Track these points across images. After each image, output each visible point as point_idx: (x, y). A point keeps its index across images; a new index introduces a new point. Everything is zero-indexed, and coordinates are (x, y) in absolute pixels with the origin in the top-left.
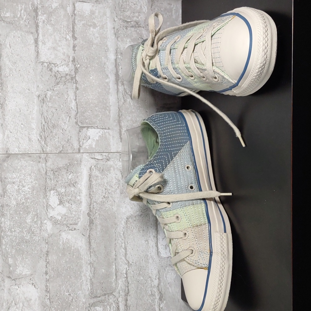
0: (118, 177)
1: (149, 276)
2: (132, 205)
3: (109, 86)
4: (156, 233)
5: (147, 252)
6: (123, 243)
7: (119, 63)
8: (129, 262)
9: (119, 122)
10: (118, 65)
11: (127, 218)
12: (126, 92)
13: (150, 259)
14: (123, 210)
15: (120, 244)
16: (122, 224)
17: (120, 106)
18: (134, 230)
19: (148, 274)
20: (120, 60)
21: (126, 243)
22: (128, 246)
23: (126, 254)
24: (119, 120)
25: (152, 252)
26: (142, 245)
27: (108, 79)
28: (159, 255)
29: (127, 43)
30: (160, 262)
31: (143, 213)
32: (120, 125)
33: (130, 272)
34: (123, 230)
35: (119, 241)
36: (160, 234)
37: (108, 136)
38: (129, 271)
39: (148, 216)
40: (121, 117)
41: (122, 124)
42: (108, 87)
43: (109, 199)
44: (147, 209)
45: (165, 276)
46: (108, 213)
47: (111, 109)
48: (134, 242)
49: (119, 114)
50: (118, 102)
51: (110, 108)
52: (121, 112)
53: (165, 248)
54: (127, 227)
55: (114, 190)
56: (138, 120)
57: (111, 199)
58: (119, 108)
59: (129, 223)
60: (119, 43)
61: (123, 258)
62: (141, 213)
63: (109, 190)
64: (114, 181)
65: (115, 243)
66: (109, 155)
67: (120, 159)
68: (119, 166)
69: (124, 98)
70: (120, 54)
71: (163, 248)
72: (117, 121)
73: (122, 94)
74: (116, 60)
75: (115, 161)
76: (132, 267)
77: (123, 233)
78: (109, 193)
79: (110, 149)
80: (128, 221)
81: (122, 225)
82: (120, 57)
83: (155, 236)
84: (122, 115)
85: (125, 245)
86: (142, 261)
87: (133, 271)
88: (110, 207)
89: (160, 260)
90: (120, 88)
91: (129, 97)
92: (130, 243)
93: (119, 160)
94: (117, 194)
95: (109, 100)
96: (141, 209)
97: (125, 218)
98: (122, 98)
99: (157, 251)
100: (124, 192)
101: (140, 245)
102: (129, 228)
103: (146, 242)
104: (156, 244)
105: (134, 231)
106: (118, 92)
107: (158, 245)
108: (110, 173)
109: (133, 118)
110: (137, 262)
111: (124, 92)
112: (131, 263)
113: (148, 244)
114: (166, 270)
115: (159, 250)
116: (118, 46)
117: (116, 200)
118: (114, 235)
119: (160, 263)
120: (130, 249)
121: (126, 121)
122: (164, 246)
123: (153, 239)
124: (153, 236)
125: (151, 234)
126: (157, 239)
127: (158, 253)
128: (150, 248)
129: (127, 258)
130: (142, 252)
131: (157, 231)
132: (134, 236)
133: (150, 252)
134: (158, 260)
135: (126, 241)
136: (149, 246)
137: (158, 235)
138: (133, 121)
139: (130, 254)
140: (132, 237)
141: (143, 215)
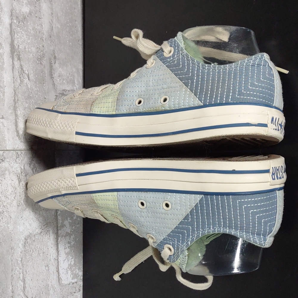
0: (14, 184)
2: (30, 221)
3: (4, 59)
4: (57, 254)
5: (48, 280)
6: (21, 273)
7: (15, 30)
9: (15, 109)
10: (13, 32)
11: (25, 238)
12: (23, 70)
13: (50, 289)
14: (21, 228)
15: (18, 276)
16: (20, 247)
17: (16, 88)
18: (33, 253)
20: (16, 26)
21: (25, 273)
22: (26, 276)
23: (24, 288)
24: (15, 106)
25: (53, 279)
26: (42, 272)
27: (2, 49)
28: (60, 282)
29: (23, 5)
30: (61, 291)
31: (43, 229)
32: (15, 113)
34: (20, 255)
35: (16, 271)
36: (61, 256)
37: (2, 128)
39: (48, 233)
40: (18, 103)
41: (19, 112)
42: (2, 61)
43: (4, 215)
44: (47, 224)
46: (2, 233)
47: (6, 90)
48: (33, 270)
49: (15, 99)
50: (14, 83)
51: (4, 89)
52: (17, 96)
53: (66, 273)
54: (25, 251)
55: (9, 201)
57: (6, 214)
58: (14, 90)
59: (27, 245)
60: (14, 3)
61: (22, 294)
62: (41, 230)
63: (4, 202)
64: (10, 189)
65: (11, 275)
66: (4, 154)
67: (16, 159)
68: (15, 169)
69: (20, 77)
70: (16, 18)
71: (64, 273)
72: (12, 108)
73: (18, 72)
74: (11, 25)
75: (11, 161)
77: (21, 259)
78: (4, 206)
79: (5, 145)
80: (26, 243)
81: (20, 249)
82: (15, 21)
83: (56, 258)
84: (18, 100)
85: (23, 276)
88: (5, 225)
89: (61, 289)
90: (16, 63)
91: (27, 77)
92: (29, 271)
93: (16, 161)
94: (14, 207)
95: (3, 78)
96: (41, 225)
97: (23, 239)
98: (19, 77)
100: (21, 204)
101: (40, 272)
102: (27, 251)
103: (47, 268)
104: (57, 268)
105: (33, 256)
106: (13, 68)
108: (5, 179)
109: (31, 105)
110: (36, 296)
111: (20, 69)
113: (49, 270)
115: (60, 277)
116: (14, 6)
117: (13, 216)
118: (11, 263)
119: (62, 293)
120: (29, 280)
121: (23, 109)
122: (65, 269)
123: (53, 262)
124: (53, 259)
125: (51, 256)
126: (58, 262)
127: (59, 281)
128: (51, 274)
129: (26, 292)
130: (42, 282)
131: (58, 252)
132: (33, 262)
133: (51, 280)
134: (59, 289)
135: (24, 270)
136: (49, 273)
137: (59, 257)
138: (30, 109)
139: (30, 286)
140: (32, 263)
141: (42, 232)
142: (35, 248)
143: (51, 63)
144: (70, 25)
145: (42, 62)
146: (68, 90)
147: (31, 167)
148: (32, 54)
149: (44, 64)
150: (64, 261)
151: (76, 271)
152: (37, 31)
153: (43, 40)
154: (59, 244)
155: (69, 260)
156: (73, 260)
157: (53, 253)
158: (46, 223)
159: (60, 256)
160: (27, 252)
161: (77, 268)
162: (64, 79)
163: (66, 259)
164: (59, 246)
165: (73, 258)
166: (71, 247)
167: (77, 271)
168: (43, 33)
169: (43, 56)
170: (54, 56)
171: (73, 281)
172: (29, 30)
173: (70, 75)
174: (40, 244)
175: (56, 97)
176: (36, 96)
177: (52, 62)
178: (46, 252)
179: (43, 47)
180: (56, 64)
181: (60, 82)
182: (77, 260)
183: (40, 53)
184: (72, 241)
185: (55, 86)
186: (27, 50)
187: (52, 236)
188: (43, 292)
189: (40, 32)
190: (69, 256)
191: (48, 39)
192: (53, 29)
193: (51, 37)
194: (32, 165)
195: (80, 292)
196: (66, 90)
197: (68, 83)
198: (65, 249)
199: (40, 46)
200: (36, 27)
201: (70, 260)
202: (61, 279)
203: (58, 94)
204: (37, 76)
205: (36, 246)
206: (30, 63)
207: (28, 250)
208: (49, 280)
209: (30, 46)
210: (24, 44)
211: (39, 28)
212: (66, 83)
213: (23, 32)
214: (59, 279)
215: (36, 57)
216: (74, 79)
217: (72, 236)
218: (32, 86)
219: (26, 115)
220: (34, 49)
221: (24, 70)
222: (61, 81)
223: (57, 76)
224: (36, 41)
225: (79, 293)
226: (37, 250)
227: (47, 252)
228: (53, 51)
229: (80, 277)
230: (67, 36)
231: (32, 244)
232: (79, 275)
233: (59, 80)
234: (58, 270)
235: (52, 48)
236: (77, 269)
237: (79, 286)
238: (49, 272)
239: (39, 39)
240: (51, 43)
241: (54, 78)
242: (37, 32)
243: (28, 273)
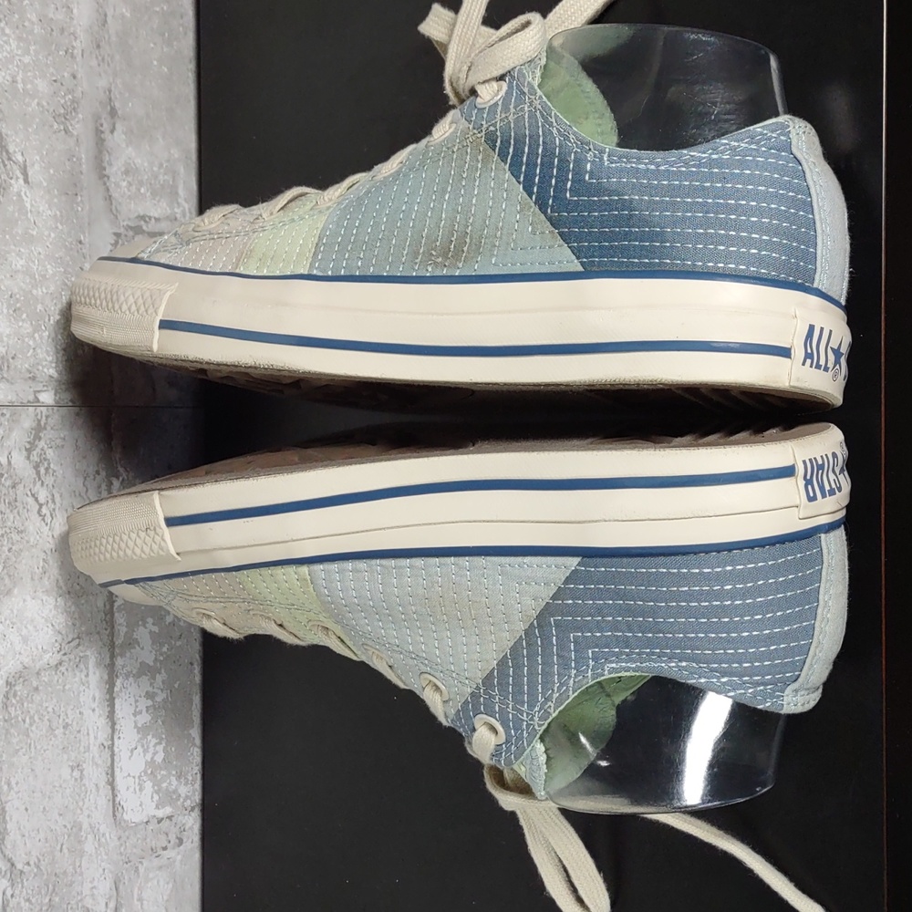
1: (83, 906)
2: (26, 627)
4: (110, 731)
5: (79, 811)
8: (13, 865)
11: (7, 681)
12: (8, 152)
13: (86, 838)
18: (34, 728)
19: (81, 900)
22: (10, 798)
23: (3, 833)
25: (96, 808)
26: (61, 786)
28: (118, 815)
30: (121, 845)
31: (65, 654)
33: (19, 903)
36: (121, 735)
38: (13, 903)
39: (82, 666)
44: (79, 638)
45: (136, 896)
48: (31, 778)
53: (137, 789)
54: (6, 721)
56: (50, 272)
59: (14, 701)
62: (58, 657)
71: (132, 789)
76: (25, 884)
80: (11, 695)
83: (106, 744)
86: (61, 850)
87: (28, 900)
89: (119, 838)
91: (20, 175)
92: (17, 784)
96: (59, 638)
97: (1, 683)
99: (111, 802)
101: (54, 787)
102: (13, 721)
103: (76, 774)
104: (108, 774)
105: (31, 734)
107: (113, 780)
109: (34, 262)
110: (41, 858)
112: (19, 866)
113: (82, 780)
114: (141, 870)
115: (118, 800)
119: (122, 849)
120: (17, 809)
121: (8, 276)
122: (134, 777)
123: (97, 756)
124: (97, 744)
125: (92, 736)
126: (113, 755)
127: (114, 812)
128: (88, 793)
129: (9, 847)
130: (61, 815)
131: (114, 724)
132: (33, 754)
133: (88, 809)
134: (116, 838)
135: (4, 779)
136: (83, 788)
137: (116, 740)
138: (32, 277)
139: (19, 829)
140: (27, 757)
141: (63, 663)
142: (37, 711)
143: (98, 132)
144: (162, 8)
145: (70, 128)
146: (156, 215)
147: (31, 458)
148: (36, 101)
149: (75, 133)
150: (132, 751)
151: (170, 784)
152: (54, 29)
153: (73, 56)
154: (116, 701)
155: (148, 747)
156: (160, 748)
157: (95, 728)
158: (76, 636)
159: (119, 738)
160: (12, 725)
161: (174, 772)
162: (141, 183)
163: (139, 747)
164: (116, 706)
165: (160, 743)
166: (155, 709)
167: (175, 782)
168: (73, 34)
169: (74, 106)
170: (109, 108)
171: (161, 813)
172: (26, 24)
173: (162, 171)
174: (55, 700)
175: (115, 238)
176: (50, 235)
177: (102, 125)
178: (75, 723)
179: (74, 77)
180: (115, 133)
181: (129, 190)
182: (173, 749)
183: (64, 97)
184: (159, 692)
185: (111, 204)
186: (20, 86)
187: (94, 673)
188: (62, 845)
189: (62, 30)
190: (149, 737)
191: (91, 53)
192: (106, 21)
193: (98, 46)
194: (35, 453)
195: (181, 847)
196: (150, 218)
197: (154, 194)
198: (135, 715)
199: (64, 76)
200: (51, 15)
201: (151, 750)
202: (120, 808)
203: (122, 231)
204: (52, 171)
205: (42, 706)
206: (30, 130)
207: (17, 717)
208: (84, 808)
209: (29, 74)
210: (10, 66)
211: (60, 16)
212: (149, 194)
213: (7, 31)
214: (114, 807)
215: (51, 110)
216: (173, 181)
217: (160, 673)
218: (36, 202)
219: (18, 296)
220: (42, 86)
221: (11, 151)
222: (134, 187)
223: (119, 173)
224: (50, 58)
225: (177, 850)
226: (47, 717)
227: (77, 723)
228: (105, 92)
229: (182, 800)
230: (152, 45)
231: (29, 698)
232: (180, 795)
233: (124, 184)
234: (111, 780)
235: (103, 83)
236: (174, 775)
237: (178, 827)
238: (84, 785)
239: (61, 53)
240: (99, 65)
241: (108, 178)
242: (52, 30)
243: (16, 789)
